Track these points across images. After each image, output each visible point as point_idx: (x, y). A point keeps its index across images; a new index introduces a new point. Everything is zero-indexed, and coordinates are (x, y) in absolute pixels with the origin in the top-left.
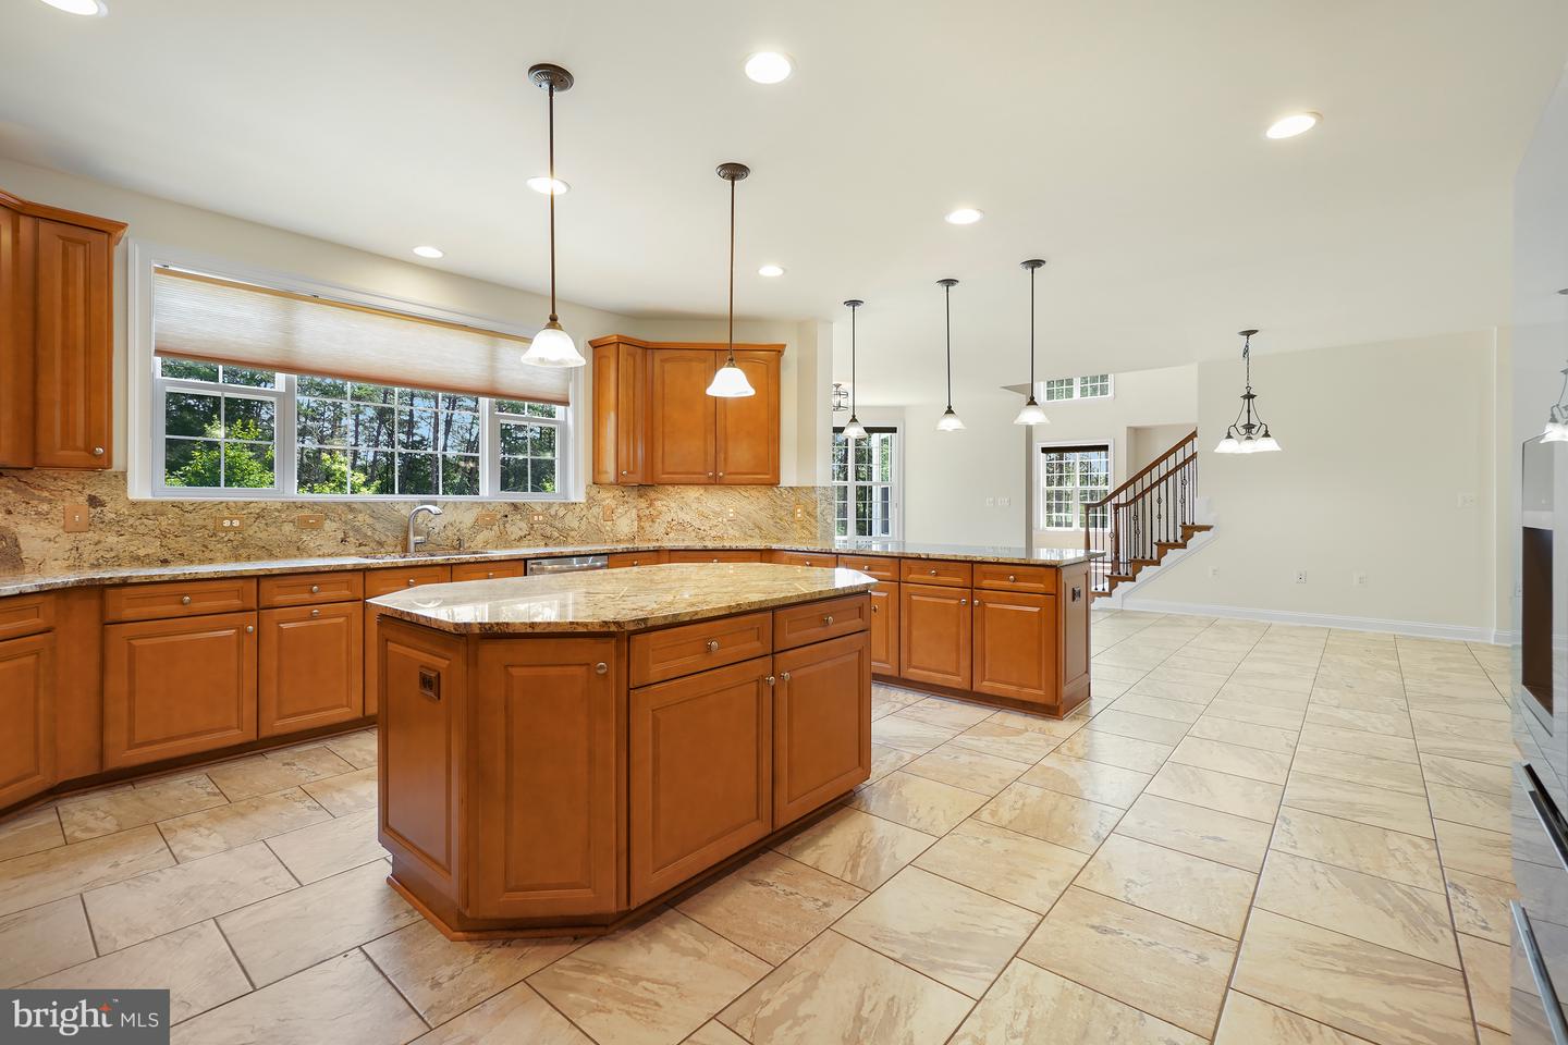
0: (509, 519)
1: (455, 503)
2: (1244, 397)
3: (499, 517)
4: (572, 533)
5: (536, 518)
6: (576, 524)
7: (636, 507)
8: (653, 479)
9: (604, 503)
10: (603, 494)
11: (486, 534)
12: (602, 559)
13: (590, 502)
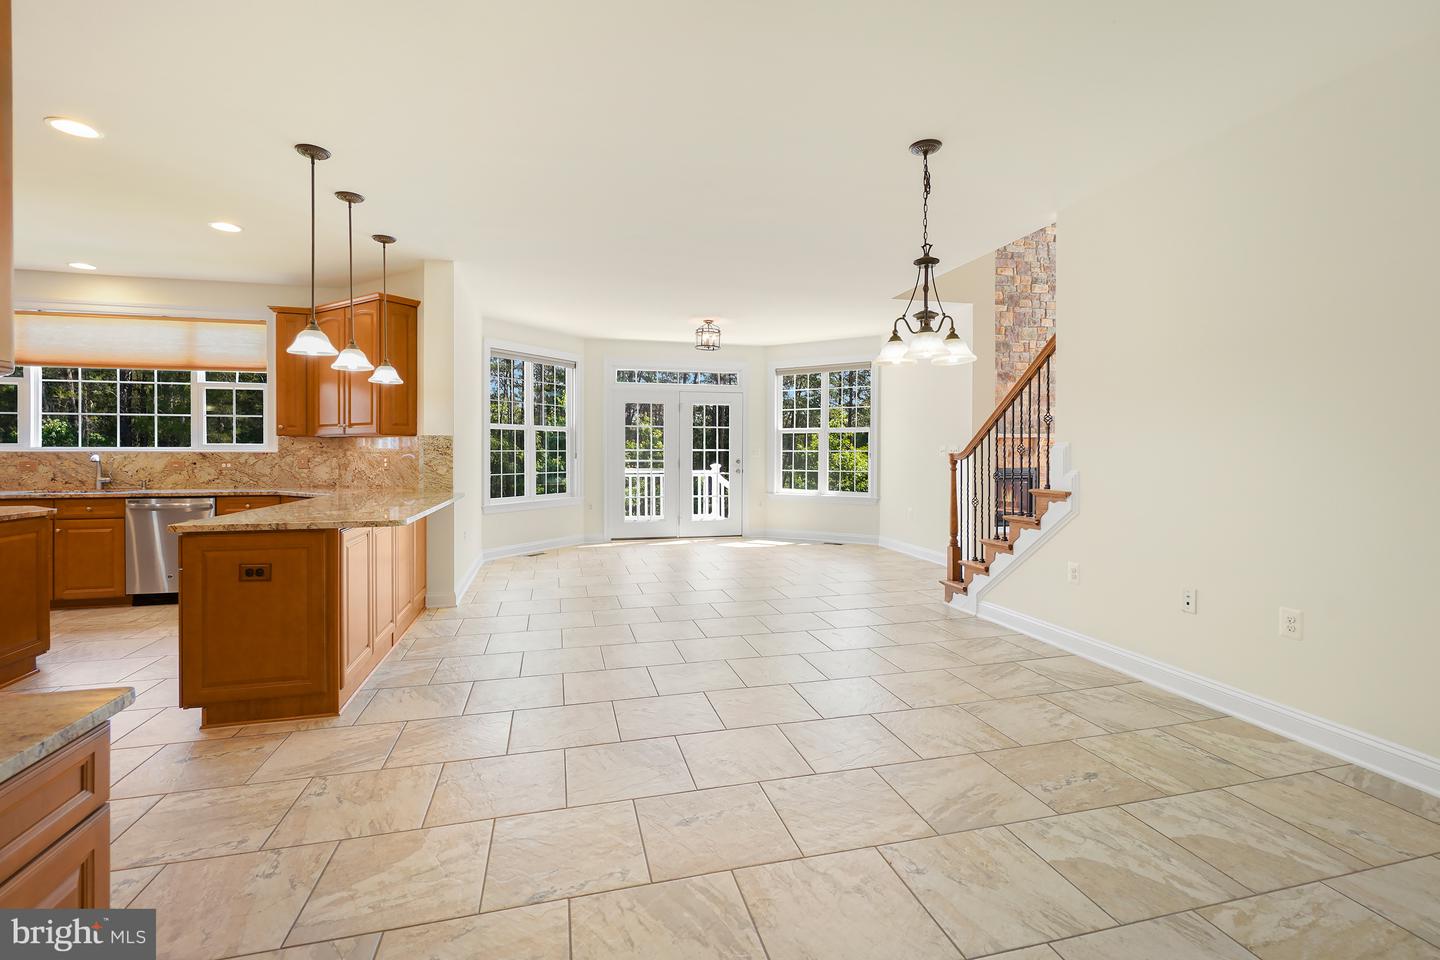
0: (198, 465)
1: (144, 453)
2: (919, 262)
3: (187, 464)
4: (265, 479)
5: (224, 465)
6: (267, 471)
7: (336, 457)
8: (314, 431)
9: (299, 453)
10: (298, 445)
11: (175, 477)
12: (211, 501)
13: (283, 452)
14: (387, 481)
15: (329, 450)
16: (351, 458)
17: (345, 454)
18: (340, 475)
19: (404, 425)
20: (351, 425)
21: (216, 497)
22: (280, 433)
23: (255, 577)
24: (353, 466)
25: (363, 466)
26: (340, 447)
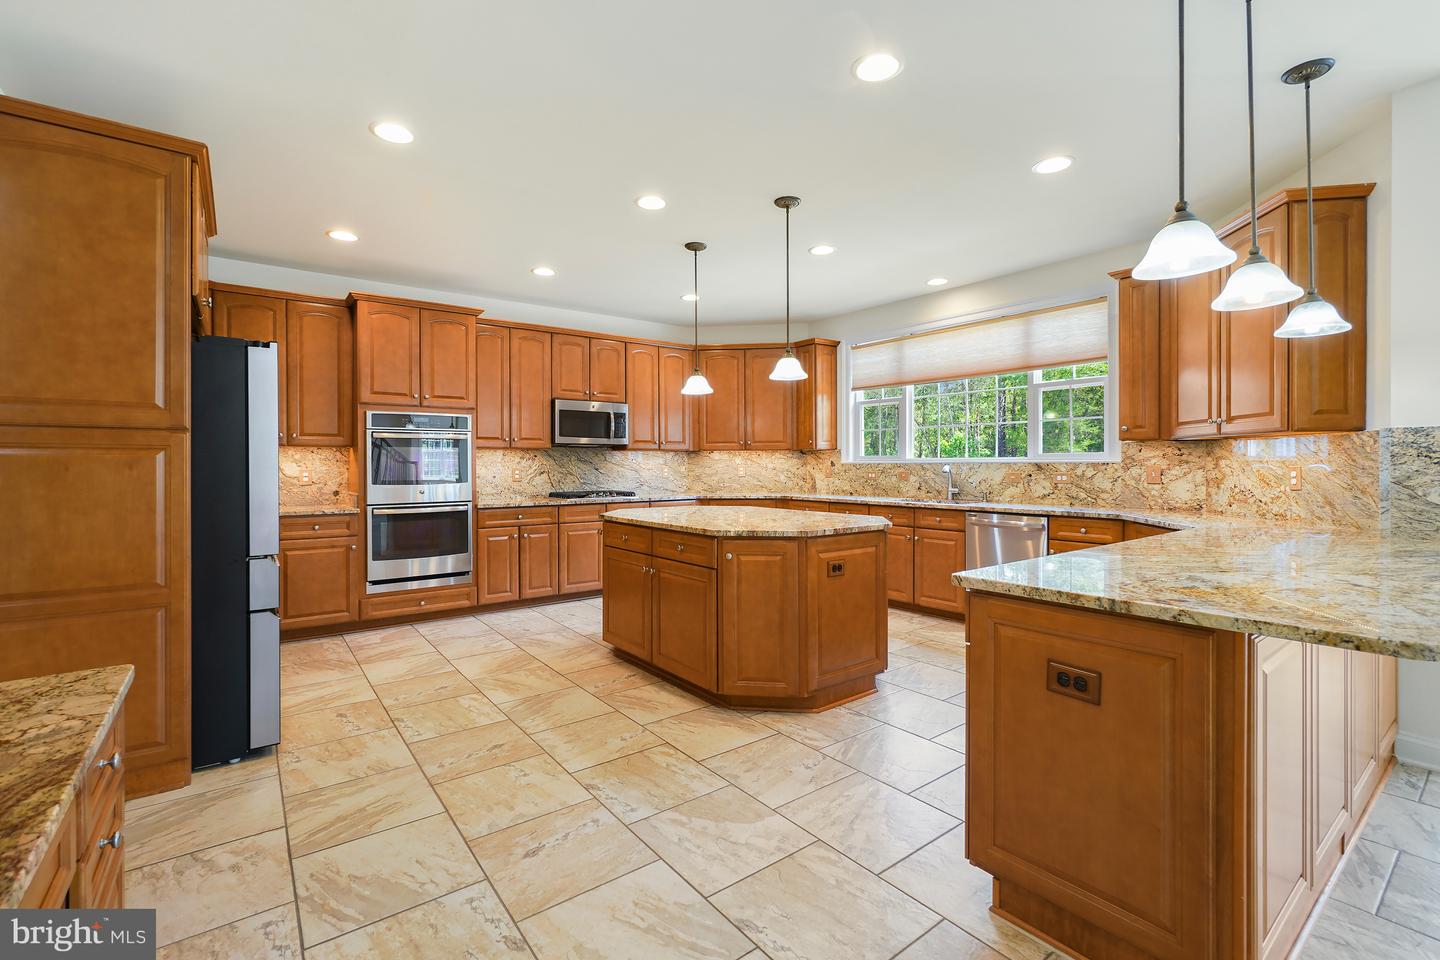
0: (1033, 477)
1: (987, 464)
3: (1023, 476)
4: (1105, 497)
5: (1059, 478)
6: (1107, 485)
7: (1203, 468)
8: (1170, 433)
9: (1148, 463)
10: (1147, 453)
11: (1012, 490)
12: (1044, 521)
13: (1128, 462)
14: (1295, 508)
15: (1190, 458)
16: (1227, 471)
17: (1217, 465)
18: (1209, 495)
19: (1338, 412)
20: (1230, 419)
21: (1048, 516)
22: (1124, 436)
23: (1071, 691)
24: (1229, 483)
25: (1249, 482)
26: (1209, 454)
